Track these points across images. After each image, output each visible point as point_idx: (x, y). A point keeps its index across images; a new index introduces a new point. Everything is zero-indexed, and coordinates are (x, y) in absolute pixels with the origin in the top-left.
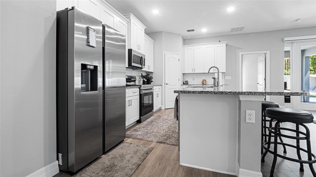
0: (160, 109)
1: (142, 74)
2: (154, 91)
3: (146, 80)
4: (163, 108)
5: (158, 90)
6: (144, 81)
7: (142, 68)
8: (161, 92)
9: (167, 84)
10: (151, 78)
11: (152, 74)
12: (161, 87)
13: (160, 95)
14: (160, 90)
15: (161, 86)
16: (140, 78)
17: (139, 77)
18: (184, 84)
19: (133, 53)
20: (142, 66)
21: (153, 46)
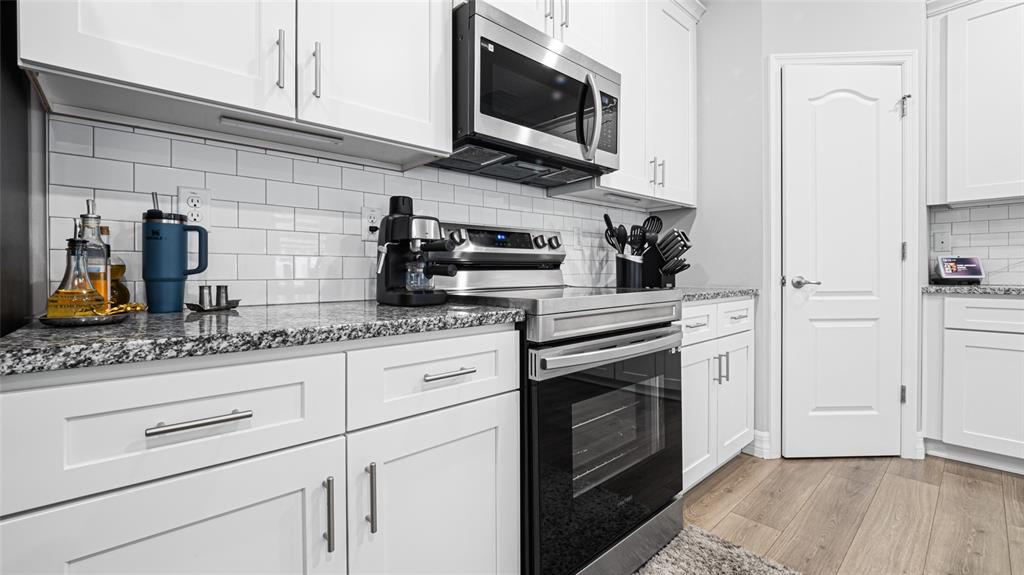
0: (743, 460)
1: (607, 218)
2: (687, 337)
3: (638, 259)
4: (768, 450)
5: (729, 327)
6: (623, 264)
7: (597, 171)
8: (748, 339)
9: (798, 285)
10: (680, 243)
11: (688, 216)
12: (750, 302)
13: (741, 369)
14: (748, 323)
15: (756, 295)
16: (601, 247)
17: (597, 241)
18: (936, 280)
19: (481, 29)
20: (586, 150)
21: (691, 36)
